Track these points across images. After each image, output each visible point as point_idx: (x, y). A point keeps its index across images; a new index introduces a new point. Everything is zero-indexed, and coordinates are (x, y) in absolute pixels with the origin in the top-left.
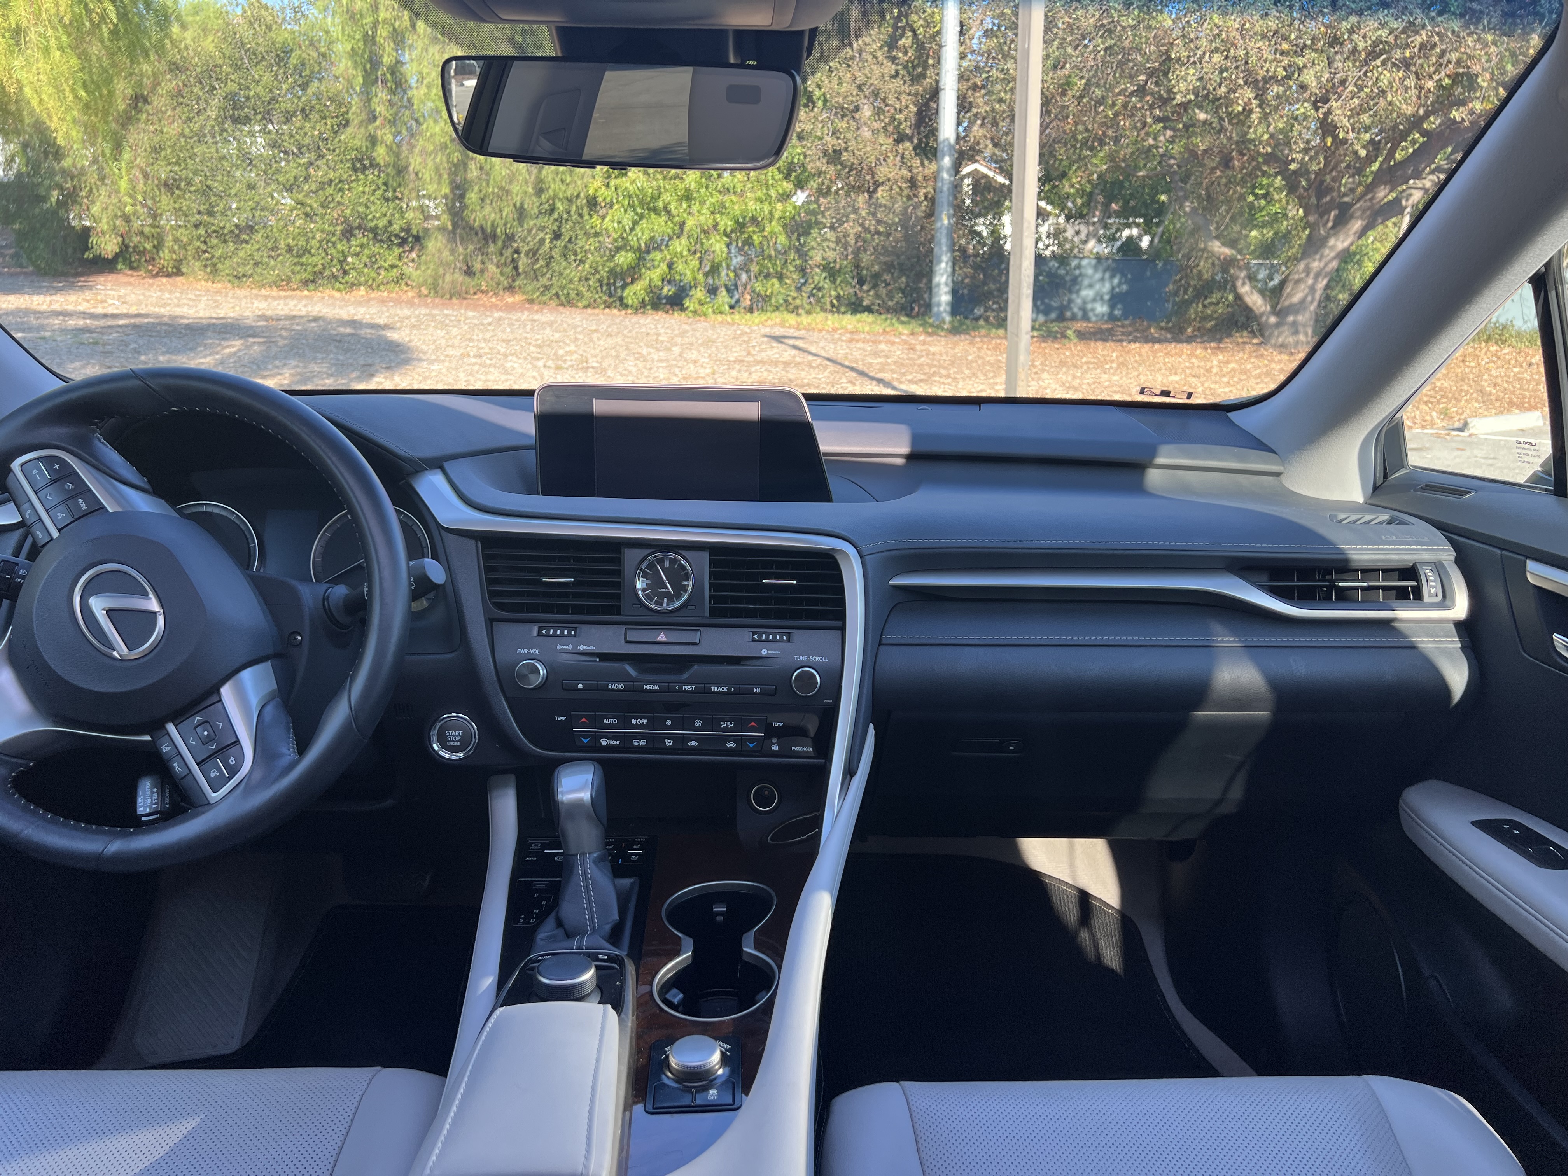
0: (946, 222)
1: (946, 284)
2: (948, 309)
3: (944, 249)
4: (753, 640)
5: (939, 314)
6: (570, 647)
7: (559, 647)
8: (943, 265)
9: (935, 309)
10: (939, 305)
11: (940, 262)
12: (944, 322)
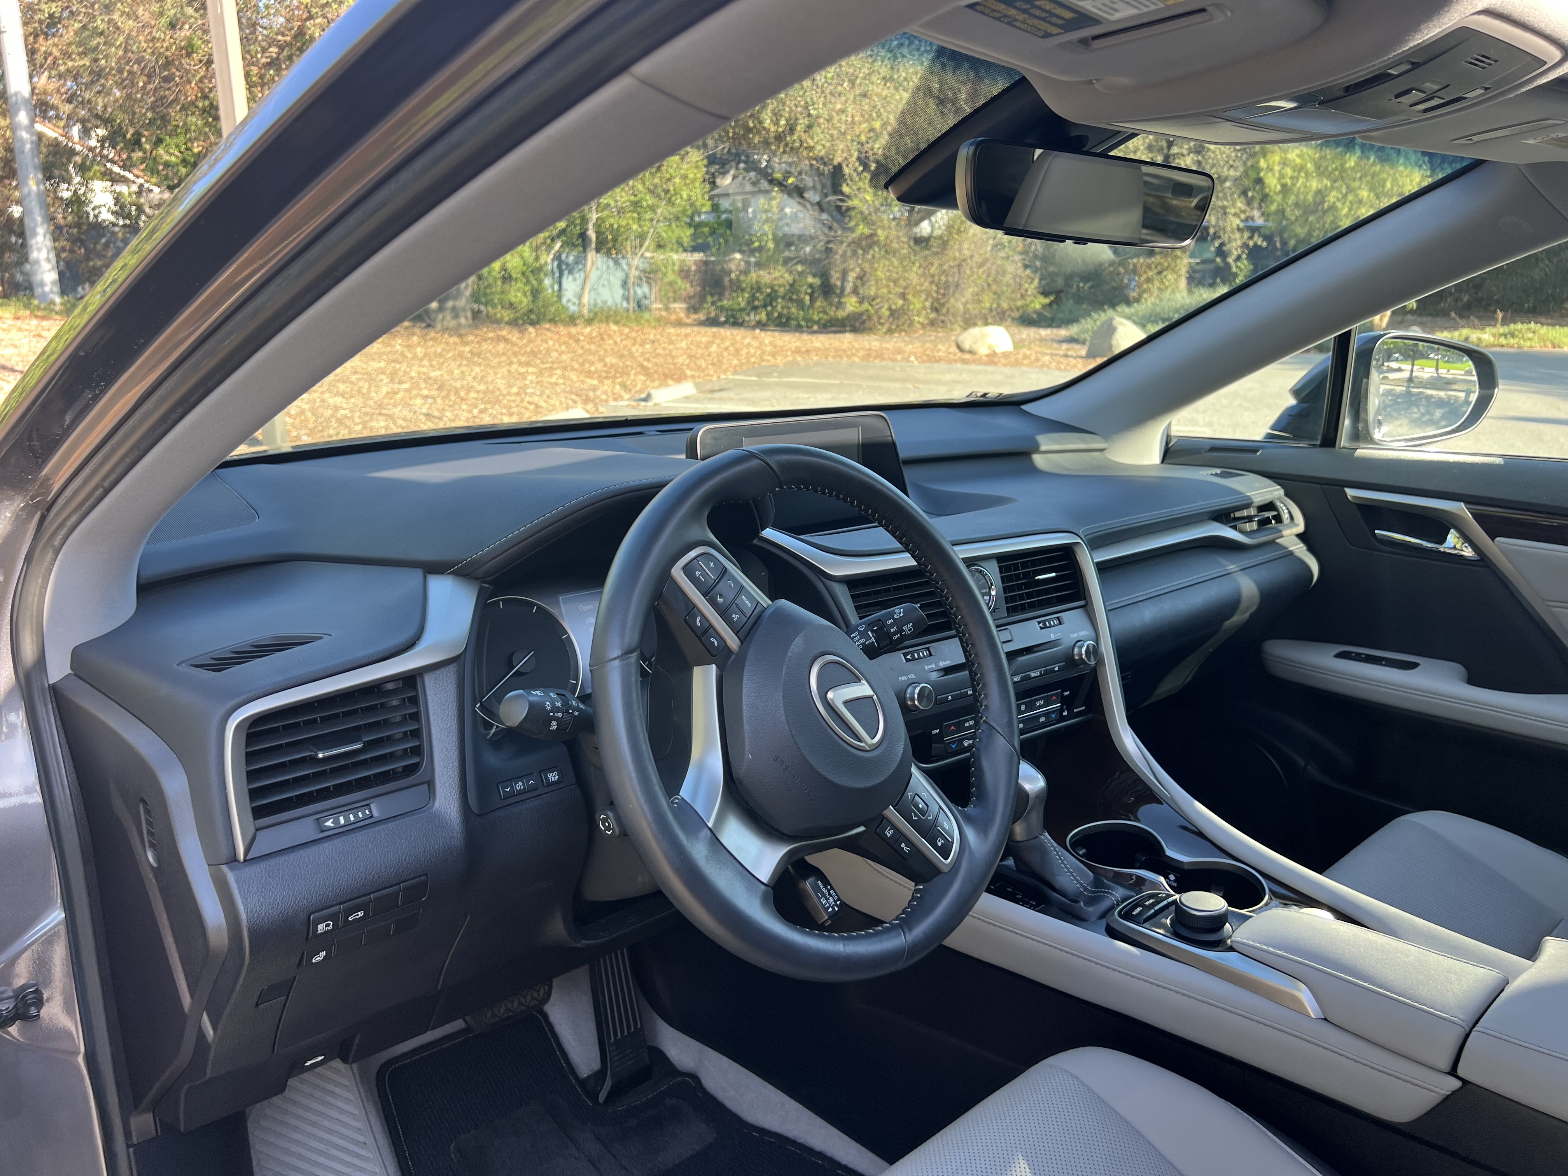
0: (34, 188)
1: (48, 260)
2: (56, 289)
3: (39, 219)
4: (1041, 628)
5: (44, 295)
6: (933, 666)
7: (926, 667)
8: (40, 238)
9: (38, 291)
10: (42, 284)
11: (35, 234)
12: (53, 303)
